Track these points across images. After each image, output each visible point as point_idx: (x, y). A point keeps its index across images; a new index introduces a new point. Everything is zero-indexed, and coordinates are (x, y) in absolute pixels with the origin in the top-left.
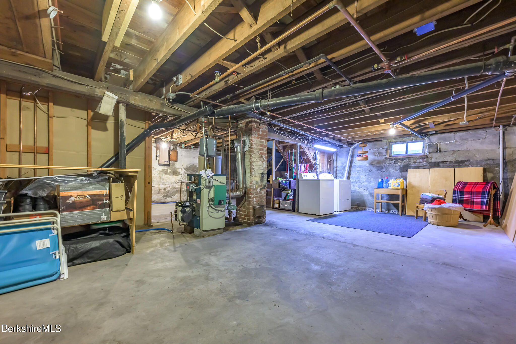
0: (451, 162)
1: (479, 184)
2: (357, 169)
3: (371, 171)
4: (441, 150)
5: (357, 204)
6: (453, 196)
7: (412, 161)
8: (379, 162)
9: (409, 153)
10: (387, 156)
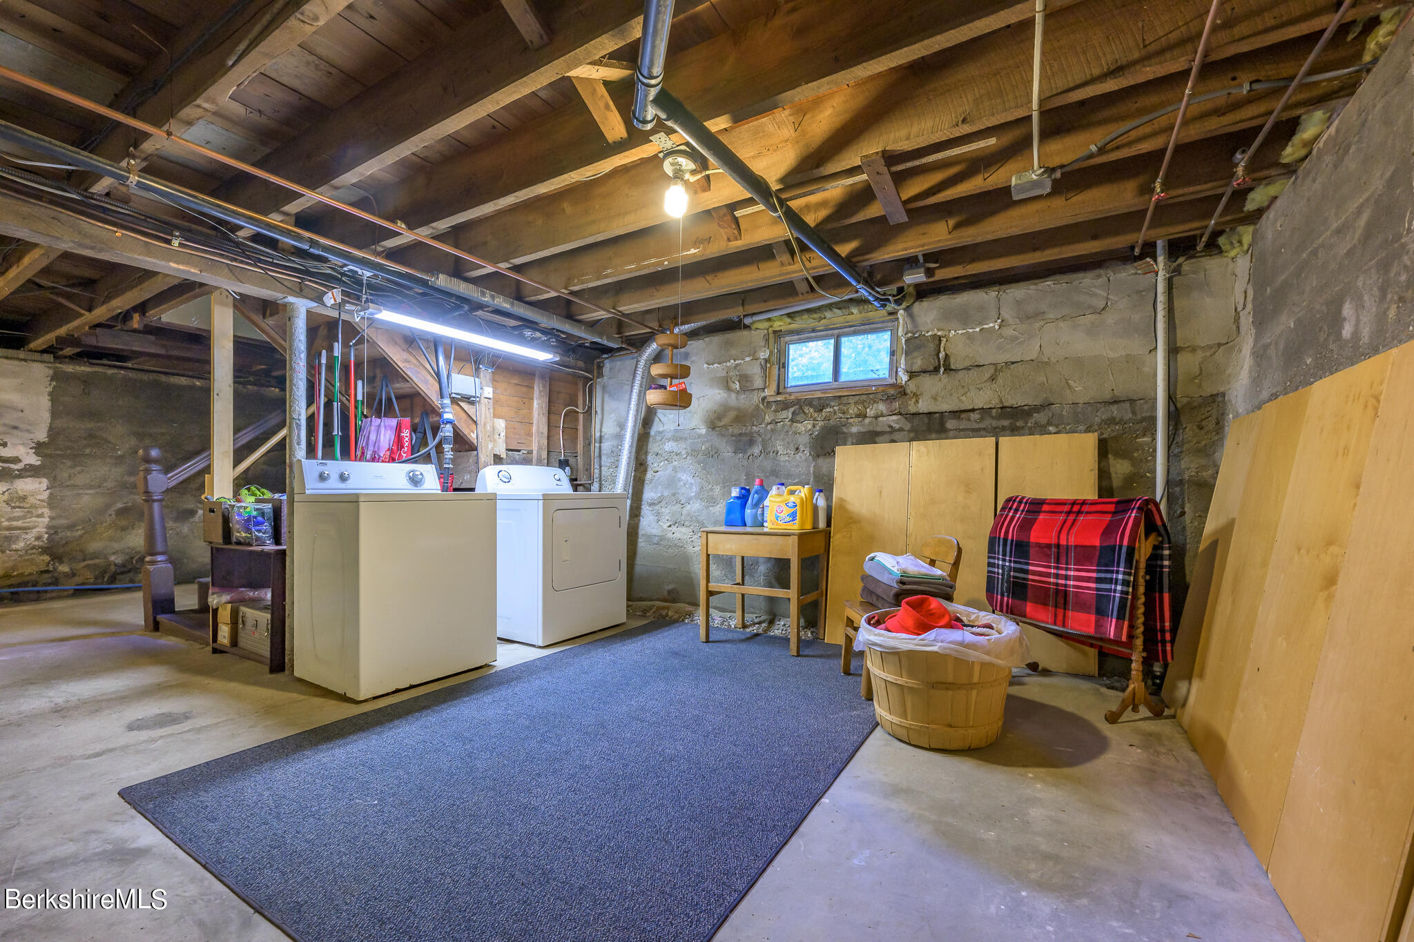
0: (985, 412)
1: (1086, 508)
2: (669, 446)
3: (713, 453)
4: (952, 360)
5: (669, 592)
6: (989, 565)
7: (851, 411)
8: (741, 417)
9: (843, 378)
10: (767, 393)
